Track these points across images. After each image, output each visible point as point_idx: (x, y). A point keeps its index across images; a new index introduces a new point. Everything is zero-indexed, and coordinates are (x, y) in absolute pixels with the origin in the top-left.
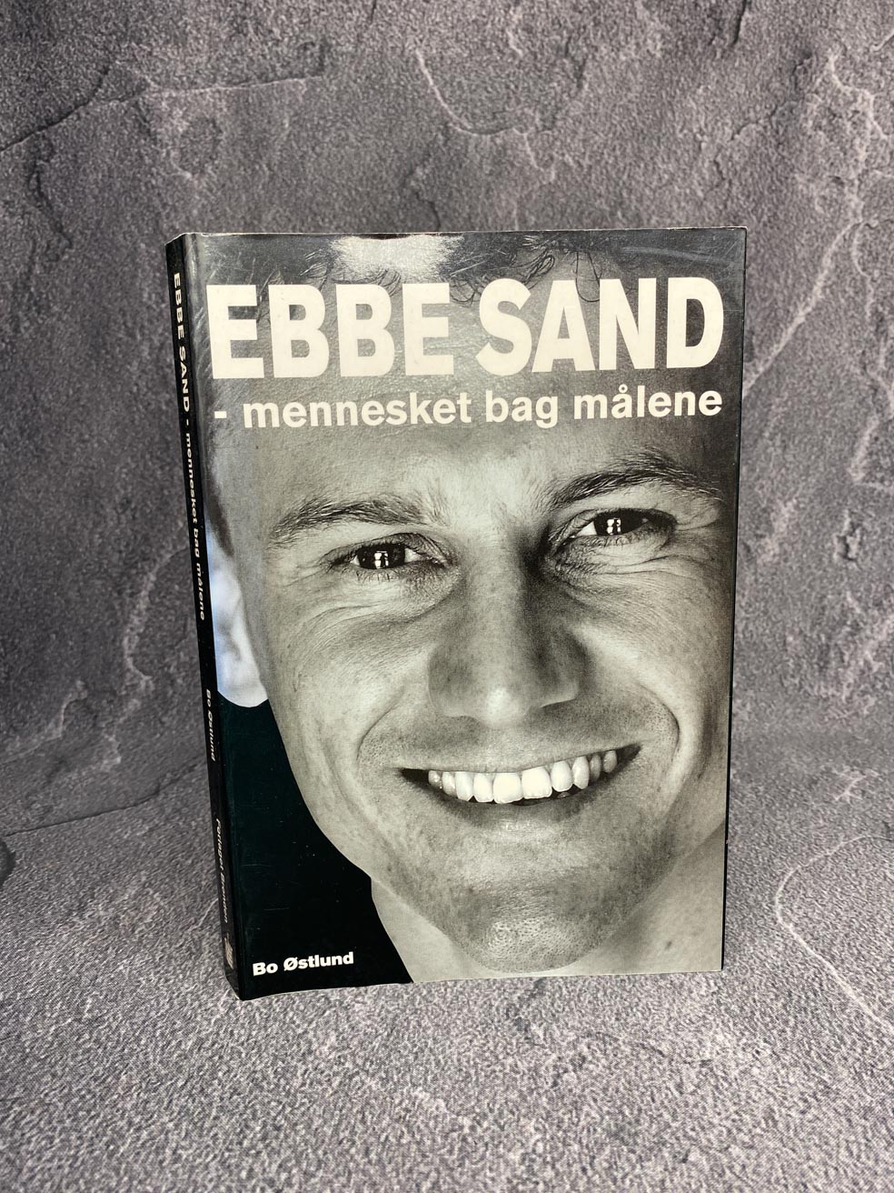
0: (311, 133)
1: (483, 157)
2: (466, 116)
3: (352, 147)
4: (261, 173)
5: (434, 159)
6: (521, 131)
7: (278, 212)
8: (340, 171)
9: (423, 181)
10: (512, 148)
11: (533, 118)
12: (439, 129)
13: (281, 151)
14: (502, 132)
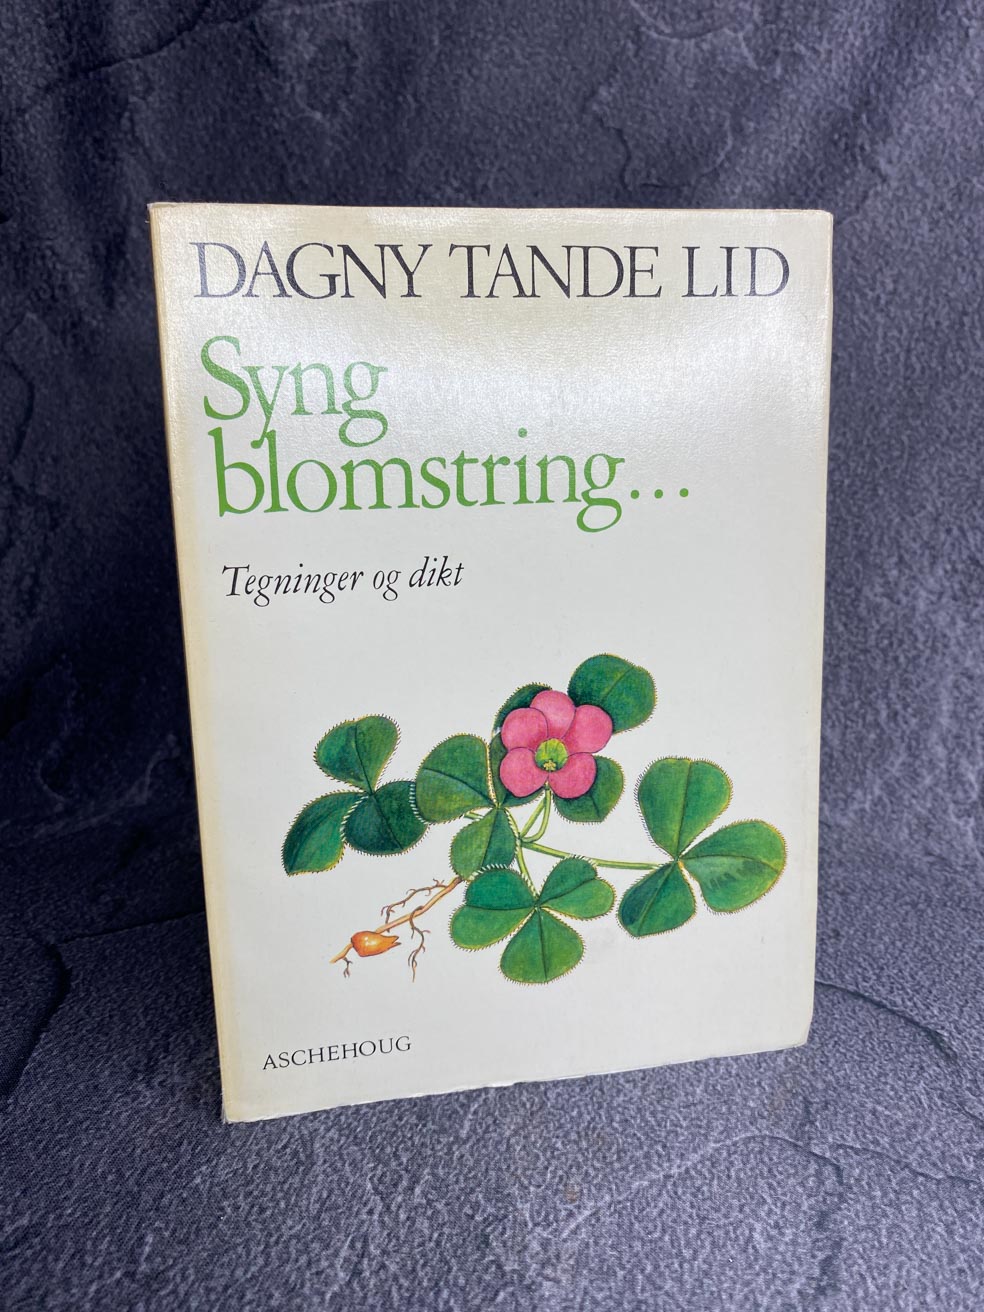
0: (466, 51)
1: (685, 68)
2: (664, 18)
3: (518, 66)
4: (405, 106)
5: (622, 75)
6: (735, 31)
7: (427, 155)
8: (502, 98)
9: (608, 104)
10: (723, 53)
11: (751, 14)
12: (628, 36)
13: (429, 76)
14: (709, 36)
